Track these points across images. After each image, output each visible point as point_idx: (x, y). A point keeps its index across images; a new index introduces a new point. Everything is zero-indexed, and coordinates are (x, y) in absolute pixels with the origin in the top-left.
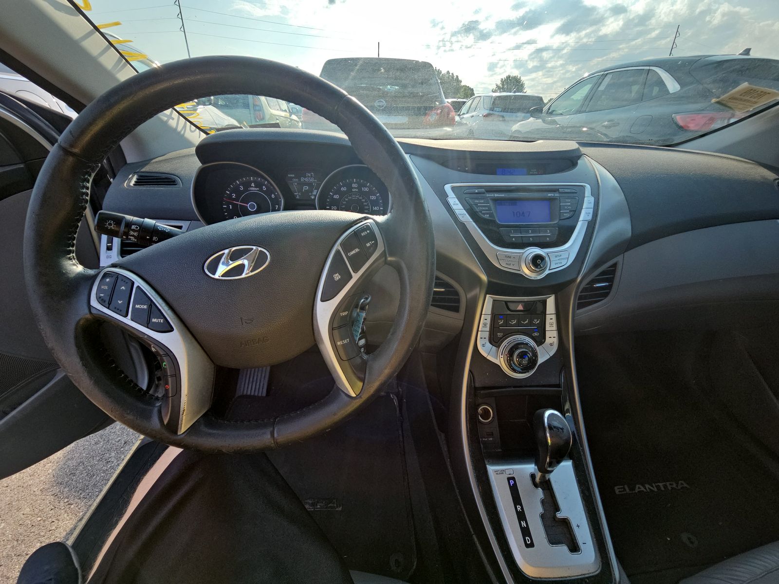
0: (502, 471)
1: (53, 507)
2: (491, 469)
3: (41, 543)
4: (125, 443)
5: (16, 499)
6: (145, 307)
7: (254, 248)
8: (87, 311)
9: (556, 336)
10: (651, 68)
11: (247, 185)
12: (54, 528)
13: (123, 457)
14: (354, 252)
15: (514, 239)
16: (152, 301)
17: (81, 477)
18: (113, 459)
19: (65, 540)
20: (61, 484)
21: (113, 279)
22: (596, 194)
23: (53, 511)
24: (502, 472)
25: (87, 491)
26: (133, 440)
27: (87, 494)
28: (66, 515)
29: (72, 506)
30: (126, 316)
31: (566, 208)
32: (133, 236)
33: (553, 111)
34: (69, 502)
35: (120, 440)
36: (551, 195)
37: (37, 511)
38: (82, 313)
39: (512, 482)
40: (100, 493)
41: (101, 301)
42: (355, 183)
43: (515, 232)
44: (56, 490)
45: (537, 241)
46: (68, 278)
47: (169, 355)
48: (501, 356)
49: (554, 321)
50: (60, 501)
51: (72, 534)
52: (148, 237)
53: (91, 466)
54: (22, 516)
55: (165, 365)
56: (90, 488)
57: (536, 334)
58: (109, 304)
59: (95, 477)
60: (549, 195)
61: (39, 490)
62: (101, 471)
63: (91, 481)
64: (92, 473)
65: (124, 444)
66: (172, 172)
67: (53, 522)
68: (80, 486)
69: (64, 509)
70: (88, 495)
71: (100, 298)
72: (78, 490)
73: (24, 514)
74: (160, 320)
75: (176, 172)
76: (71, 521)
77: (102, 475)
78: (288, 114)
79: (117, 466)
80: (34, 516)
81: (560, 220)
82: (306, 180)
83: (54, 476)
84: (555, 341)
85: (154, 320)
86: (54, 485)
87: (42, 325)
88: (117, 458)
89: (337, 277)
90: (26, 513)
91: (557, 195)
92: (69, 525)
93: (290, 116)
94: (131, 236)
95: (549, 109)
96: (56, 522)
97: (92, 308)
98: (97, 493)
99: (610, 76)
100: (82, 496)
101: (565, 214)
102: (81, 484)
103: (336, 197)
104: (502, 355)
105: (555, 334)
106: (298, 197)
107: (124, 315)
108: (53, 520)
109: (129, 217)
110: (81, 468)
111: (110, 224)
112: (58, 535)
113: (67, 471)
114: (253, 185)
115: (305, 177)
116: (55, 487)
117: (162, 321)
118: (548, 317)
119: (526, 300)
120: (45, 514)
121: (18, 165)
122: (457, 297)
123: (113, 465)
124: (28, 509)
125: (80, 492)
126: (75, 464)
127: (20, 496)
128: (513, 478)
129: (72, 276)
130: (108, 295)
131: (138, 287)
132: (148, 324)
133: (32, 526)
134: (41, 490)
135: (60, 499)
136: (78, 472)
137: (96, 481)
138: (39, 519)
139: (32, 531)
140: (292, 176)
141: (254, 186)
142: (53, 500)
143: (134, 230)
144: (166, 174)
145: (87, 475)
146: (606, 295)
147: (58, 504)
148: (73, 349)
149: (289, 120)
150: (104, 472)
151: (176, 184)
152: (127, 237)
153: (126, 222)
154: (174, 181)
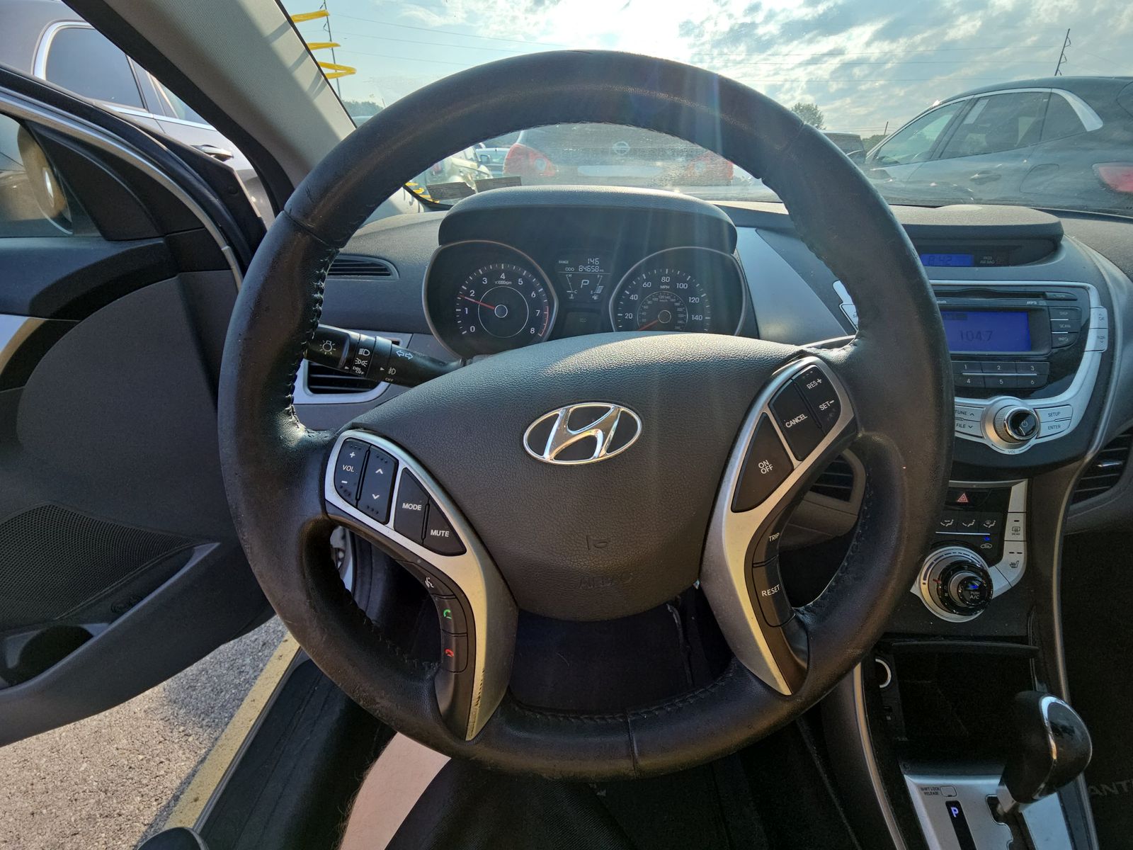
0: (934, 788)
1: (162, 739)
2: (913, 783)
3: (142, 796)
4: (264, 644)
5: (108, 723)
6: (419, 508)
7: (611, 406)
8: (319, 509)
9: (1023, 552)
10: (1054, 91)
11: (494, 276)
12: (162, 772)
13: (261, 665)
14: (796, 420)
15: (969, 381)
16: (430, 497)
17: (203, 692)
18: (247, 668)
19: (179, 793)
20: (175, 702)
21: (363, 453)
22: (1106, 302)
23: (161, 746)
24: (935, 791)
25: (213, 715)
26: (275, 641)
27: (212, 720)
28: (181, 752)
29: (190, 739)
30: (385, 522)
31: (1062, 326)
32: (360, 366)
33: (883, 157)
34: (187, 732)
35: (256, 639)
36: (1032, 303)
37: (138, 744)
38: (312, 512)
39: (955, 811)
40: (231, 719)
41: (342, 492)
42: (666, 276)
43: (971, 368)
44: (167, 710)
45: (1013, 385)
46: (287, 449)
47: (456, 598)
48: (922, 581)
49: (1021, 525)
50: (173, 729)
51: (189, 783)
52: (382, 369)
53: (218, 677)
54: (116, 752)
55: (447, 614)
56: (216, 711)
57: (986, 546)
58: (358, 500)
59: (223, 693)
60: (1029, 303)
61: (143, 711)
62: (232, 686)
63: (218, 701)
64: (218, 688)
65: (263, 646)
66: (381, 255)
67: (162, 762)
68: (202, 706)
69: (178, 742)
70: (214, 721)
71: (342, 487)
72: (199, 712)
73: (118, 749)
74: (443, 532)
75: (388, 255)
76: (188, 763)
77: (233, 691)
78: (475, 164)
79: (253, 679)
80: (133, 753)
81: (1052, 348)
82: (587, 269)
83: (164, 690)
84: (1021, 559)
85: (434, 533)
86: (165, 703)
87: (246, 534)
88: (253, 666)
89: (765, 467)
90: (121, 747)
91: (1043, 303)
92: (184, 768)
93: (479, 167)
94: (357, 366)
95: (876, 155)
96: (167, 762)
97: (327, 504)
98: (226, 719)
99: (984, 103)
100: (204, 723)
101: (1060, 339)
102: (203, 704)
103: (634, 297)
104: (925, 579)
105: (1021, 547)
106: (572, 297)
107: (384, 520)
108: (162, 760)
109: (354, 335)
110: (203, 679)
111: (327, 347)
112: (168, 784)
113: (184, 683)
114: (503, 276)
115: (585, 265)
116: (166, 707)
117: (447, 534)
118: (1010, 518)
119: (975, 486)
120: (150, 750)
121: (154, 240)
122: (849, 475)
123: (248, 677)
124: (125, 741)
125: (203, 716)
126: (195, 672)
127: (113, 719)
128: (956, 804)
129: (293, 444)
130: (355, 484)
131: (406, 470)
132: (423, 540)
133: (130, 768)
134: (145, 711)
135: (173, 727)
136: (199, 684)
137: (225, 701)
138: (141, 757)
139: (130, 775)
140: (564, 262)
141: (504, 278)
142: (162, 728)
143: (362, 358)
144: (371, 256)
145: (212, 690)
146: (1112, 482)
147: (170, 734)
148: (295, 578)
149: (477, 173)
150: (236, 687)
151: (389, 275)
152: (351, 368)
153: (350, 342)
154: (386, 269)
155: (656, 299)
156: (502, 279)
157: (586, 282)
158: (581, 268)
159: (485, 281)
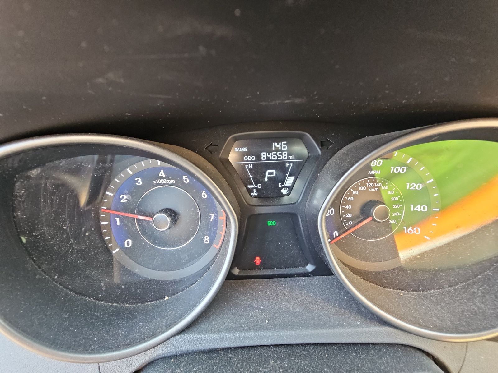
106: (254, 193)
115: (270, 151)
155: (363, 188)
156: (162, 178)
157: (272, 173)
158: (264, 156)
159: (140, 182)
